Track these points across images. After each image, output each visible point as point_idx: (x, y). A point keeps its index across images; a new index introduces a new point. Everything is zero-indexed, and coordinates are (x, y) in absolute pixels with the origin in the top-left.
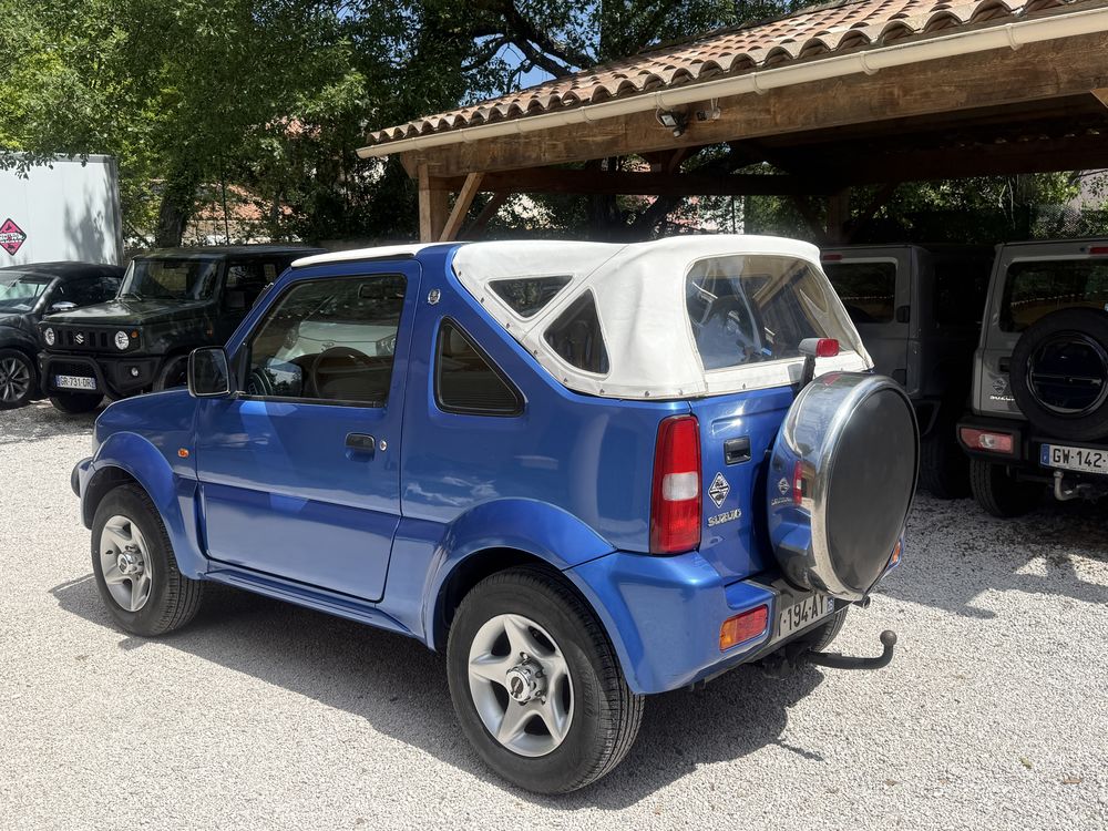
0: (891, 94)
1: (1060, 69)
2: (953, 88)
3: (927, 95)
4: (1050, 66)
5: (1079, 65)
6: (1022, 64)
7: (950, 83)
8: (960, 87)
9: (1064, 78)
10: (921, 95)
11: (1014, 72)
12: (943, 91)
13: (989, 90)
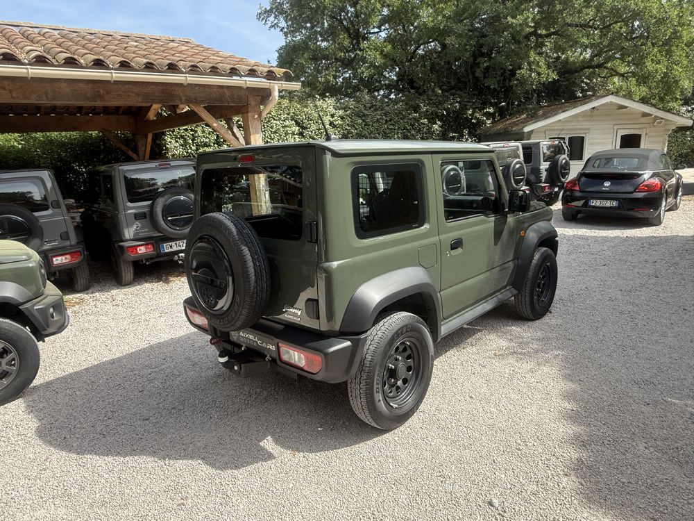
0: (99, 92)
12: (129, 95)
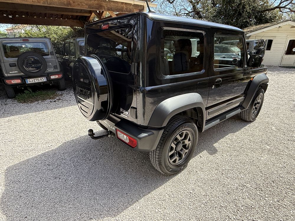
0: (70, 2)
1: (105, 6)
2: (85, 4)
3: (79, 4)
4: (104, 5)
5: (108, 6)
6: (99, 3)
7: (84, 3)
8: (87, 4)
9: (106, 8)
10: (78, 4)
11: (97, 4)
13: (93, 7)
